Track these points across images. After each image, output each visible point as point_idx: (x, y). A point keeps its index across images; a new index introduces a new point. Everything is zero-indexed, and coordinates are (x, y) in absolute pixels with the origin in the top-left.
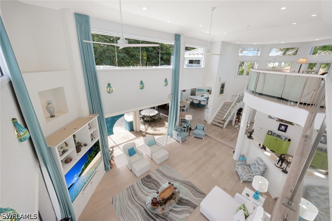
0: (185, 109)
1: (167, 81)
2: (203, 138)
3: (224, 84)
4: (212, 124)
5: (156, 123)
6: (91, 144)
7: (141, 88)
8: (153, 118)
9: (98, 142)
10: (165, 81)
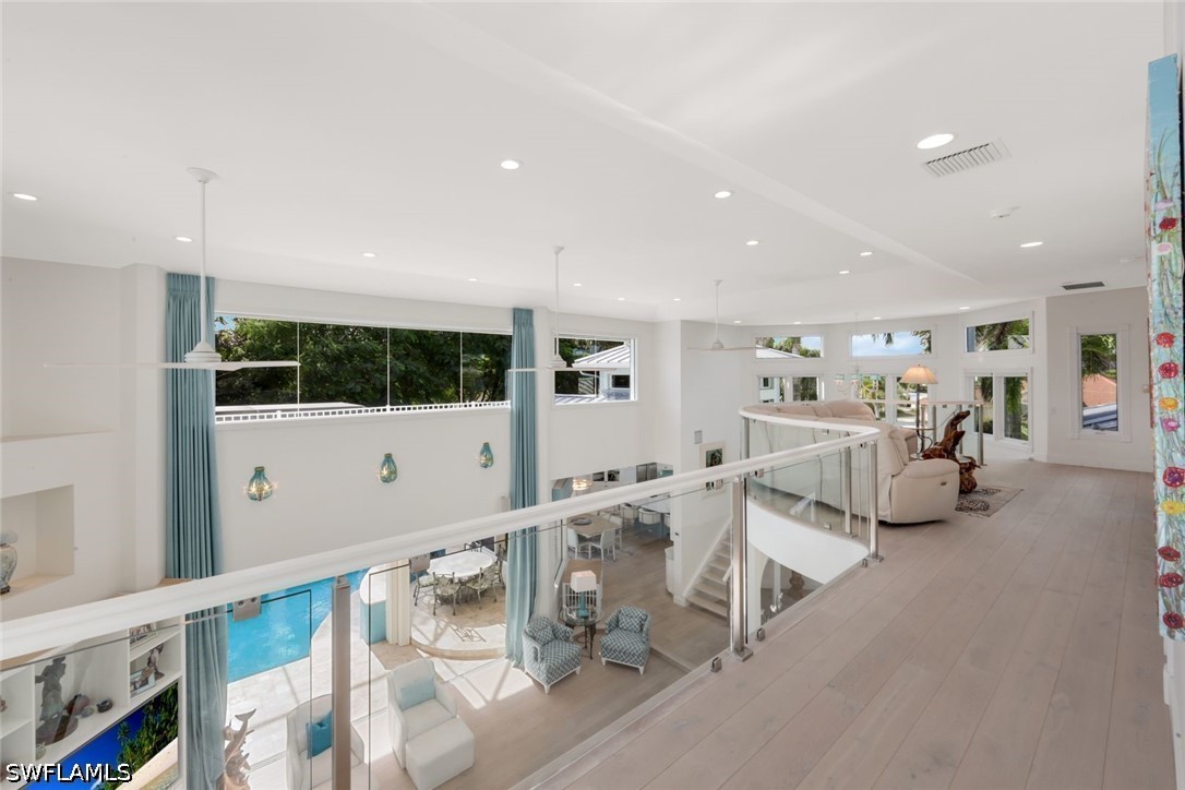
0: (599, 546)
1: (490, 452)
2: (641, 669)
3: (719, 451)
4: (692, 605)
5: (480, 608)
6: (128, 703)
7: (386, 480)
8: (470, 585)
9: (173, 691)
10: (482, 453)
